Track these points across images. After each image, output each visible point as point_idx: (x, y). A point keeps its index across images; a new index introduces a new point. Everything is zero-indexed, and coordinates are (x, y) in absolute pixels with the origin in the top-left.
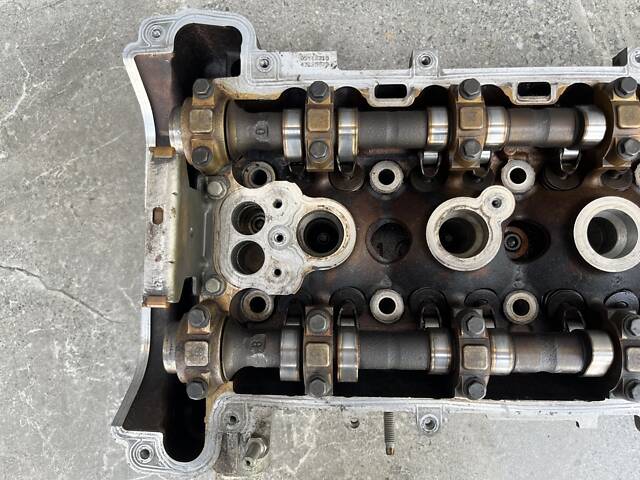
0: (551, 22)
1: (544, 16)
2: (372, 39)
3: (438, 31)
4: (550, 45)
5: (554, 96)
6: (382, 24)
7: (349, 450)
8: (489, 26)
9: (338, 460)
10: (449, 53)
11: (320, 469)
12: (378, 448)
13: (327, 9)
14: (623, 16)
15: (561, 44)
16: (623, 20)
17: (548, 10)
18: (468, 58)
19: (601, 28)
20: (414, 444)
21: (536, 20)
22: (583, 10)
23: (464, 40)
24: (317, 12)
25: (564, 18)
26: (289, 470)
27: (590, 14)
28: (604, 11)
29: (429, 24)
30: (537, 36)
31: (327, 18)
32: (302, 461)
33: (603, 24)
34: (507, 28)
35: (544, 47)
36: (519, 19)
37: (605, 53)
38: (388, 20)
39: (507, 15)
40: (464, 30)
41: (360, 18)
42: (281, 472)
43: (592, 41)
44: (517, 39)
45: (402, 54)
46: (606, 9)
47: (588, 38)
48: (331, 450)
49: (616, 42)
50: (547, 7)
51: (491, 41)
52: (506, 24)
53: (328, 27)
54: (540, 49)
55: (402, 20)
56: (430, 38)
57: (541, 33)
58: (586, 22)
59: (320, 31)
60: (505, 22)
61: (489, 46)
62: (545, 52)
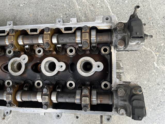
0: (70, 10)
1: (68, 9)
2: (27, 16)
3: (42, 14)
4: (69, 16)
5: (38, 32)
6: (29, 12)
7: (19, 118)
8: (55, 12)
9: (17, 120)
10: (45, 19)
11: (13, 122)
12: (25, 117)
13: (17, 9)
14: (88, 7)
15: (72, 16)
16: (88, 8)
17: (69, 7)
18: (49, 20)
19: (82, 11)
20: (34, 117)
21: (66, 10)
22: (78, 6)
23: (48, 16)
24: (15, 10)
25: (73, 9)
26: (6, 122)
27: (80, 7)
28: (83, 6)
29: (40, 12)
30: (66, 14)
31: (17, 11)
32: (9, 120)
33: (83, 10)
34: (59, 12)
35: (67, 17)
36: (62, 10)
37: (83, 17)
38: (31, 11)
39: (59, 9)
40: (49, 13)
41: (25, 11)
42: (4, 122)
43: (80, 14)
44: (61, 15)
45: (34, 20)
46: (84, 6)
47: (79, 13)
48: (15, 117)
49: (86, 14)
50: (69, 6)
51: (55, 16)
52: (59, 11)
53: (17, 14)
54: (66, 17)
55: (34, 11)
56: (41, 15)
57: (67, 13)
58: (78, 10)
59: (15, 15)
60: (58, 11)
61: (54, 17)
62: (68, 18)
